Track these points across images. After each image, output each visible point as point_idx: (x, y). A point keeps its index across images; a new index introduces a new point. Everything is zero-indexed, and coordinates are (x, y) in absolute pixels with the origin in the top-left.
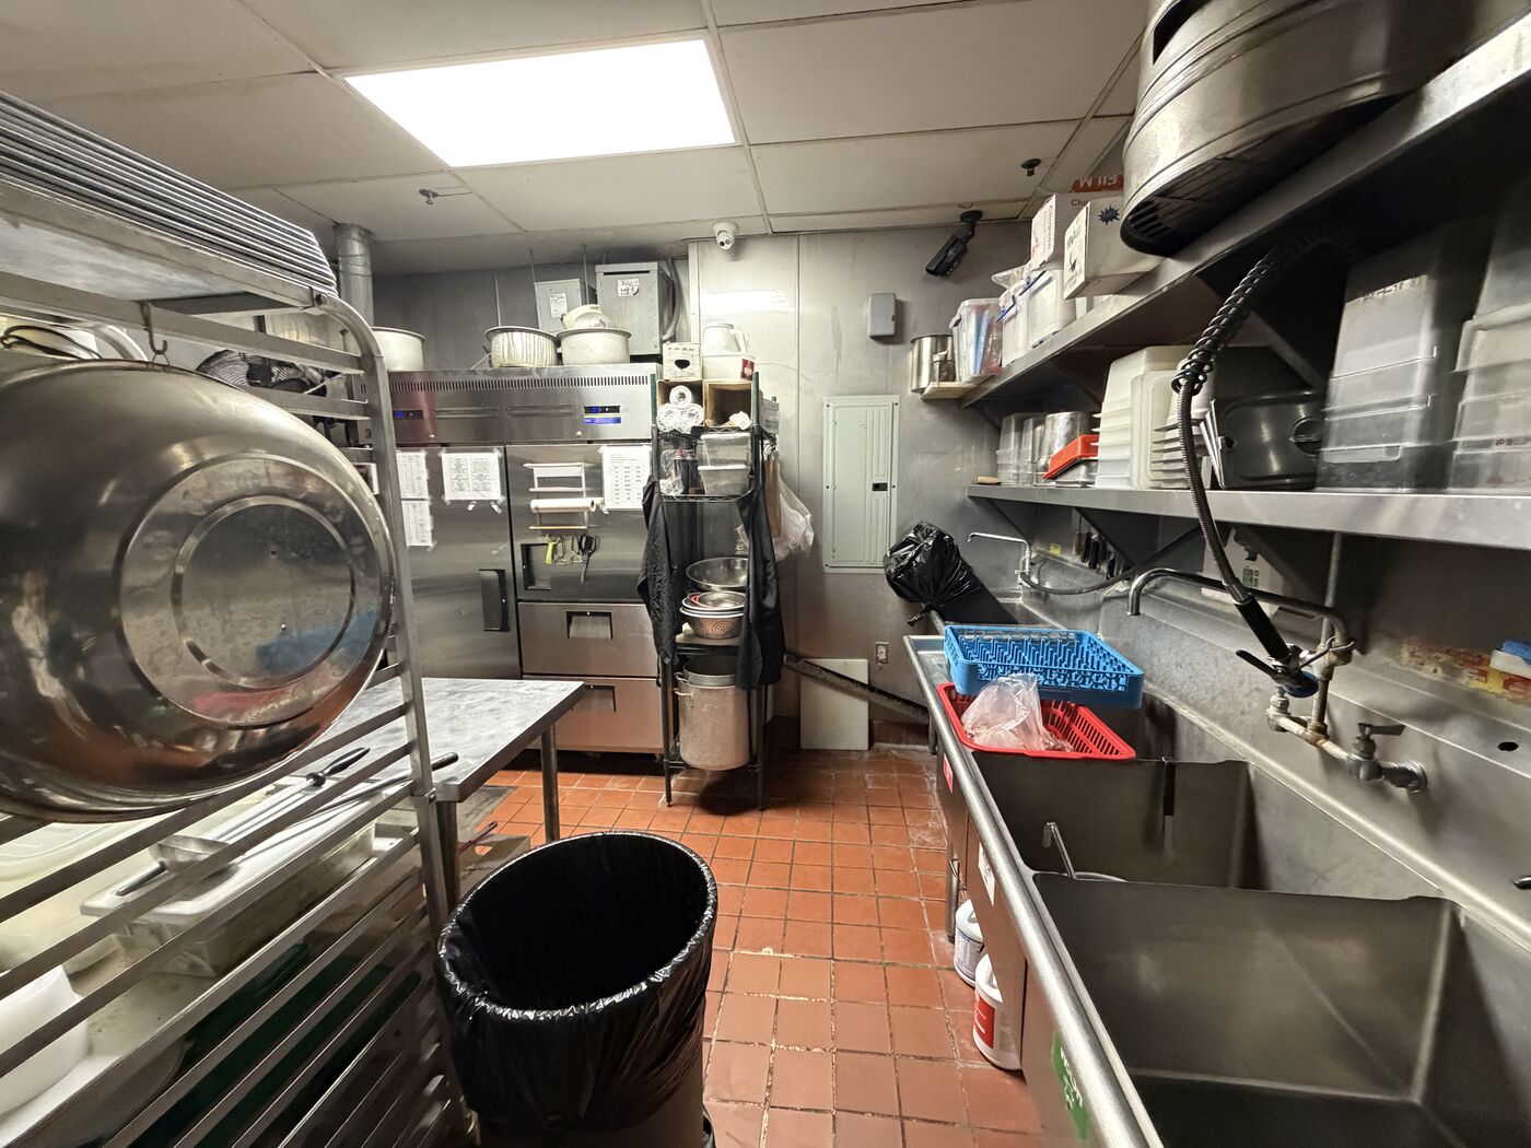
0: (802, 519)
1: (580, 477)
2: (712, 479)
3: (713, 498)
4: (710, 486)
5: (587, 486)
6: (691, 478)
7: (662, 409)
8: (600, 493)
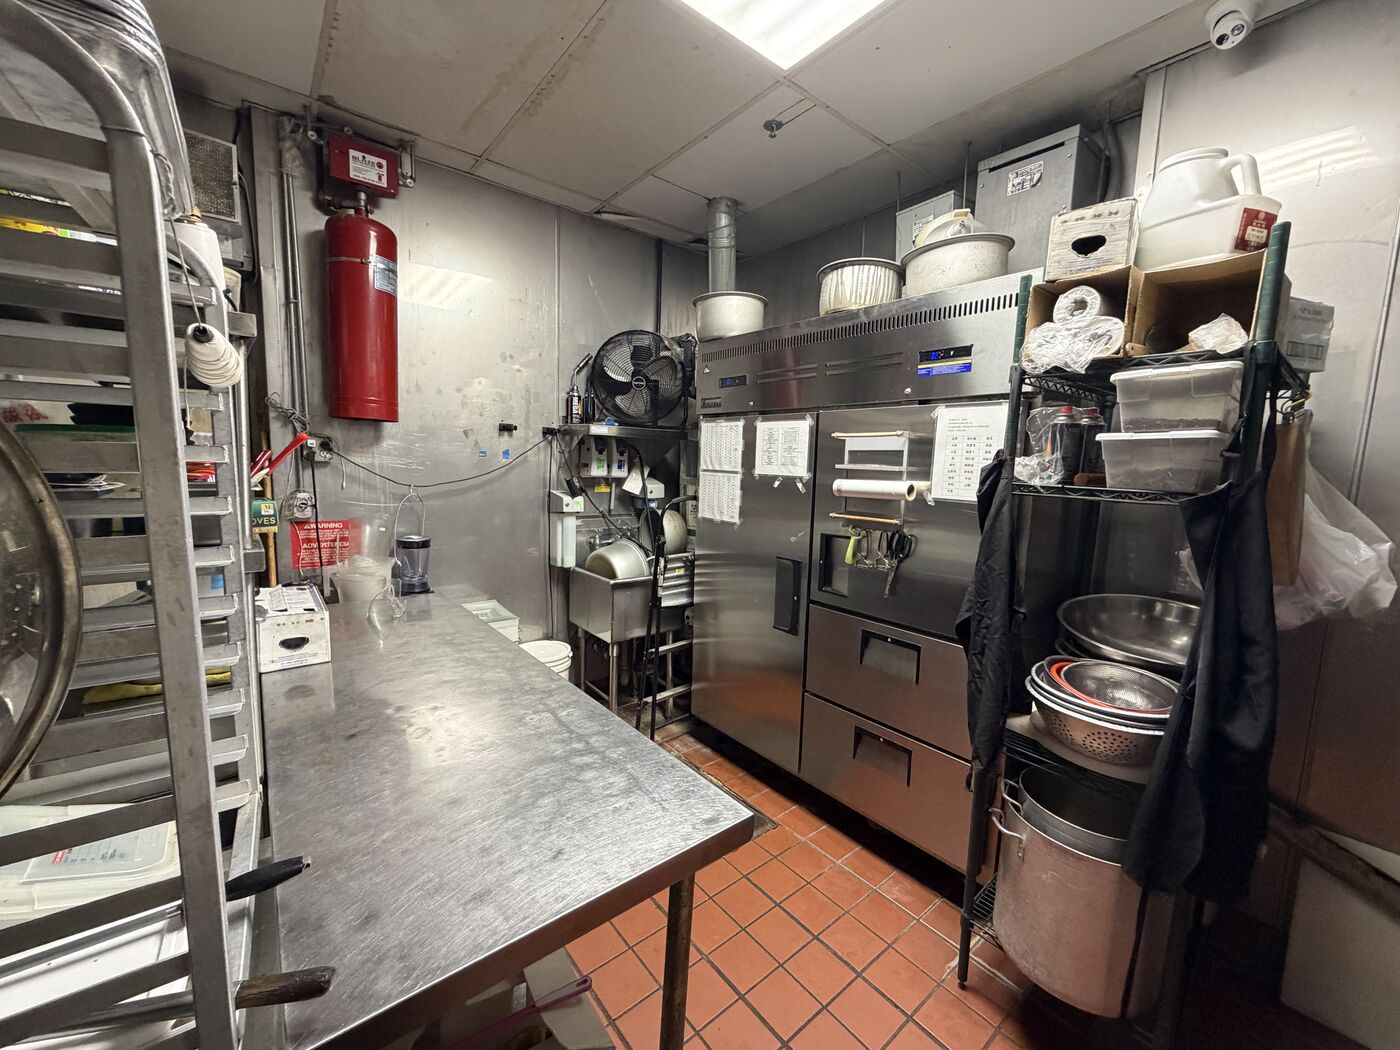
0: (1365, 552)
1: (902, 451)
2: (1127, 458)
3: (1121, 495)
4: (1121, 470)
5: (909, 465)
6: (1082, 456)
7: (1034, 336)
8: (926, 475)
